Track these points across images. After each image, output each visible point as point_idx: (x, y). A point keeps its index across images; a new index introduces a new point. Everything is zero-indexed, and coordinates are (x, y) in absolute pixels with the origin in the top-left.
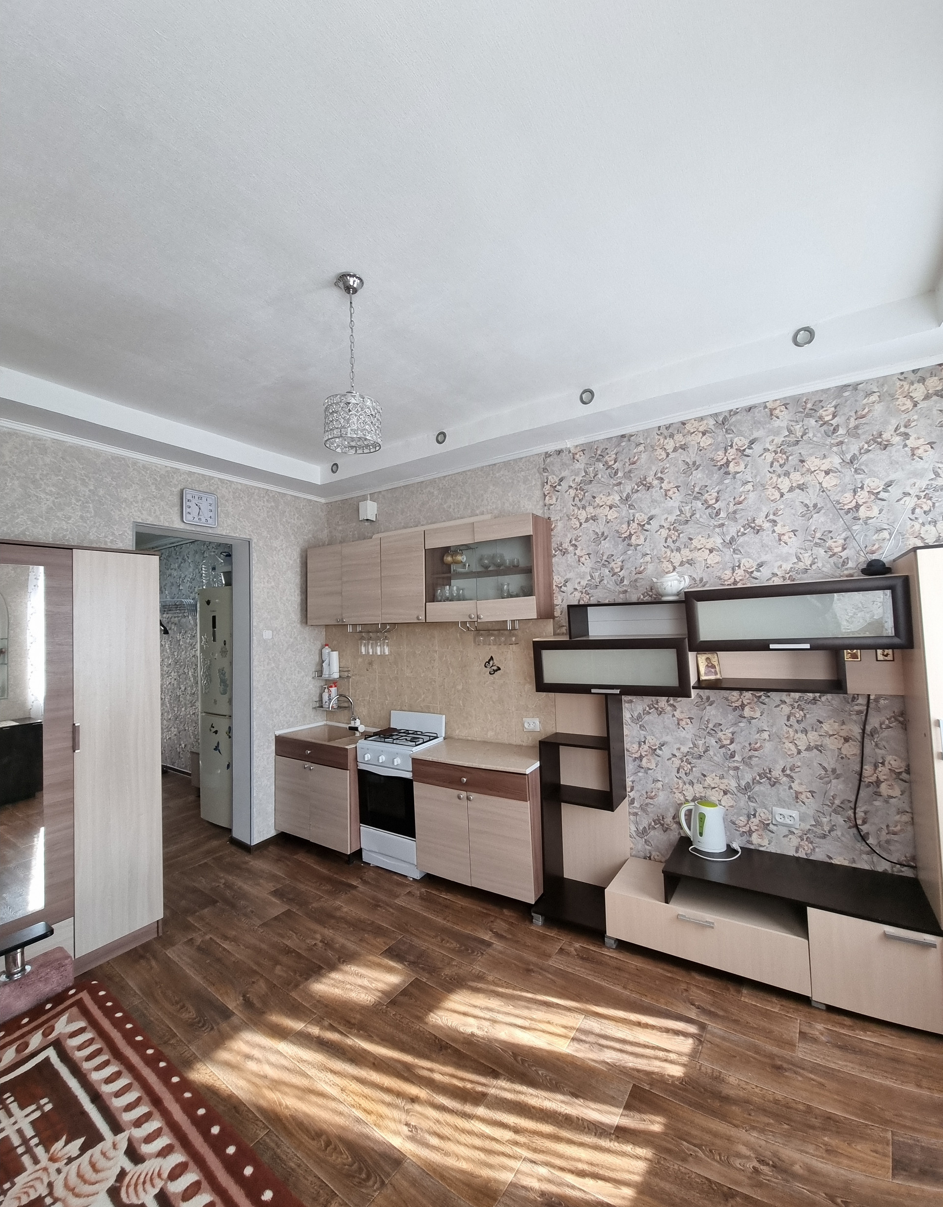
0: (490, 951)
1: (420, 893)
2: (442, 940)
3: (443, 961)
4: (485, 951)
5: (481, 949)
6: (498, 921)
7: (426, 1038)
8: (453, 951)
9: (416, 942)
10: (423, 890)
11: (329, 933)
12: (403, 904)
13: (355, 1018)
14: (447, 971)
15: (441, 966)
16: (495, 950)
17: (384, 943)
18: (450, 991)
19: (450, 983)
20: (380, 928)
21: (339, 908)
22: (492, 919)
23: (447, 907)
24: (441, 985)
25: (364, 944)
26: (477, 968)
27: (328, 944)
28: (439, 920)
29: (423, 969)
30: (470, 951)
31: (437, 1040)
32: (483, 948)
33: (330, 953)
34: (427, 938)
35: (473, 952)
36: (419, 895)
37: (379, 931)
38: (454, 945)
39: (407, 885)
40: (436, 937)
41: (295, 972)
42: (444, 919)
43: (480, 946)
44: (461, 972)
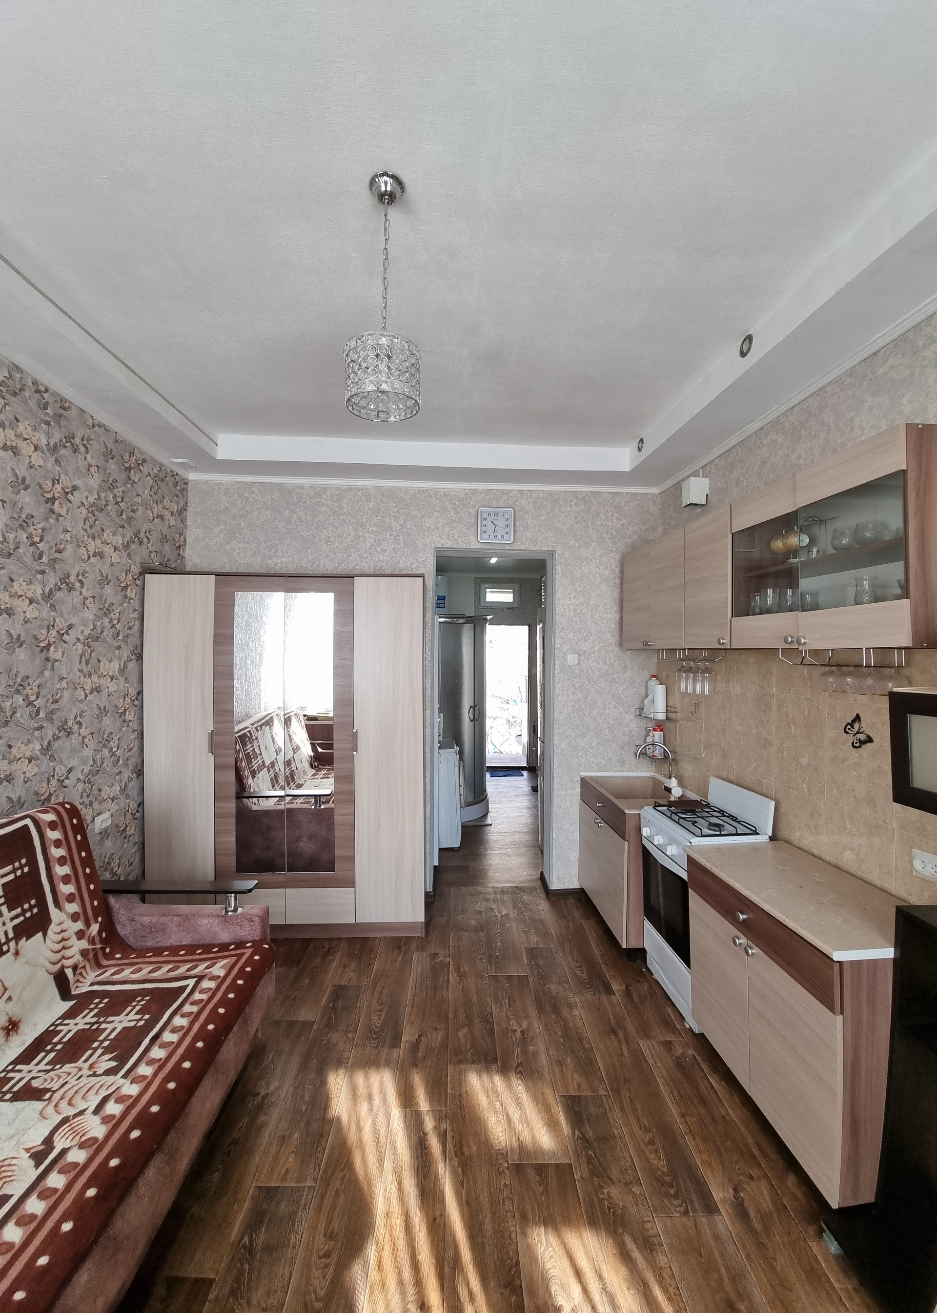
0: (703, 1220)
1: (683, 1054)
2: (651, 1143)
3: (623, 1172)
4: (695, 1211)
5: (692, 1202)
6: (764, 1185)
7: (508, 1253)
8: (651, 1171)
9: (616, 1116)
10: (691, 1052)
11: (537, 1026)
12: (647, 1053)
13: (469, 1147)
14: (614, 1192)
15: (614, 1178)
16: (712, 1226)
17: (579, 1085)
18: (593, 1223)
19: (604, 1213)
20: (592, 1062)
21: (570, 1006)
22: (755, 1173)
23: (703, 1101)
24: (590, 1204)
25: (556, 1069)
26: (658, 1226)
27: (525, 1039)
28: (674, 1110)
29: (589, 1161)
30: (672, 1191)
31: (514, 1270)
32: (697, 1206)
33: (518, 1051)
34: (634, 1122)
35: (676, 1197)
36: (678, 1055)
37: (587, 1065)
38: (662, 1165)
39: (673, 1030)
40: (647, 1130)
41: (473, 1045)
42: (683, 1115)
43: (694, 1197)
44: (633, 1210)
